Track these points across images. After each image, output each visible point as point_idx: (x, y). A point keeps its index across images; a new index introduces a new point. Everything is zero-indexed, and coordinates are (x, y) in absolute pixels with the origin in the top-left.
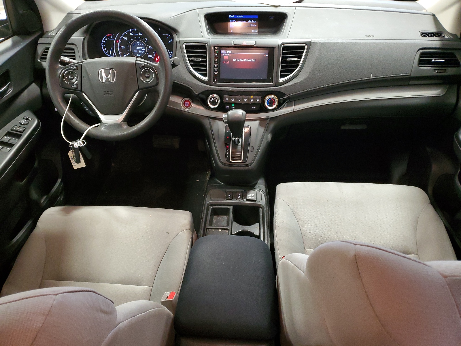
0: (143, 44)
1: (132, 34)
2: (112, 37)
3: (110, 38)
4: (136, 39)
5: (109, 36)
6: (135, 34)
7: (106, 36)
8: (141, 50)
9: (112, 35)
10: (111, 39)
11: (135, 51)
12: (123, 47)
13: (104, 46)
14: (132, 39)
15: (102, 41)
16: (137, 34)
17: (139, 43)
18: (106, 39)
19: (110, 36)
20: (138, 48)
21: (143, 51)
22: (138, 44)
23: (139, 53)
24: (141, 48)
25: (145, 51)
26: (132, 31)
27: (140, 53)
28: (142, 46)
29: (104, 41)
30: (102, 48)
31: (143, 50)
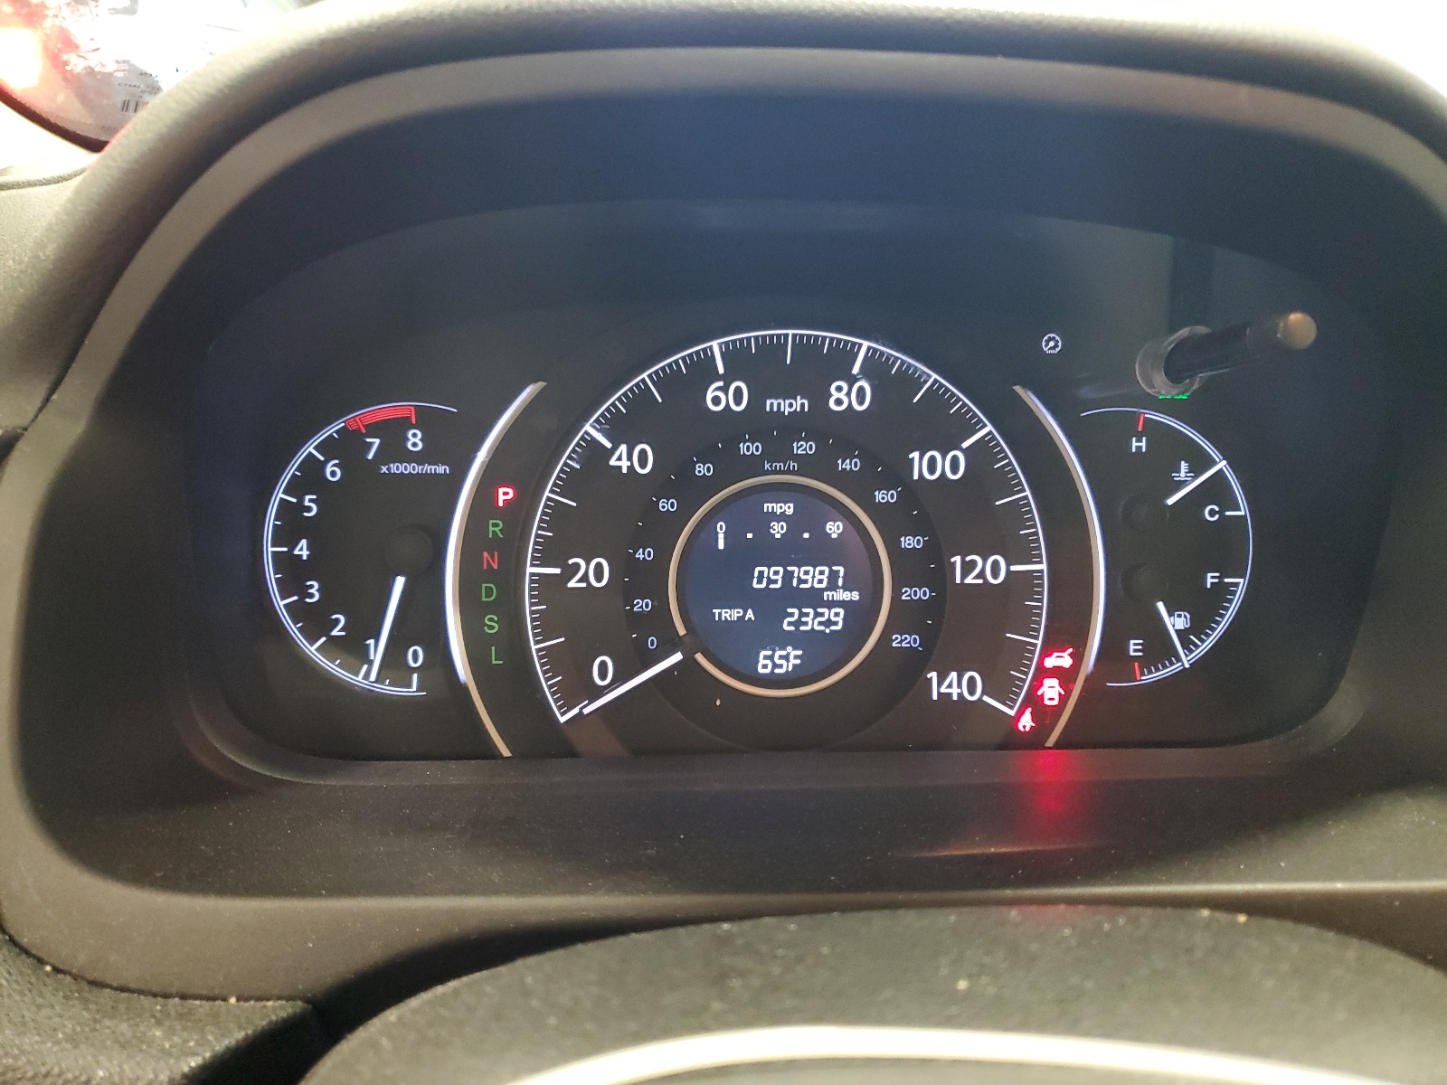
0: (834, 529)
1: (721, 398)
2: (415, 440)
3: (394, 450)
4: (753, 466)
5: (374, 430)
6: (771, 404)
7: (331, 430)
8: (813, 598)
9: (425, 420)
10: (396, 468)
11: (732, 614)
12: (592, 572)
13: (302, 549)
14: (701, 470)
15: (279, 495)
16: (800, 403)
17: (789, 509)
18: (333, 471)
19: (392, 432)
20: (769, 576)
21: (838, 617)
22: (778, 529)
23: (783, 640)
24: (813, 577)
25: (860, 617)
26: (738, 362)
27: (797, 639)
28: (820, 552)
29: (295, 488)
30: (271, 576)
31: (831, 604)
